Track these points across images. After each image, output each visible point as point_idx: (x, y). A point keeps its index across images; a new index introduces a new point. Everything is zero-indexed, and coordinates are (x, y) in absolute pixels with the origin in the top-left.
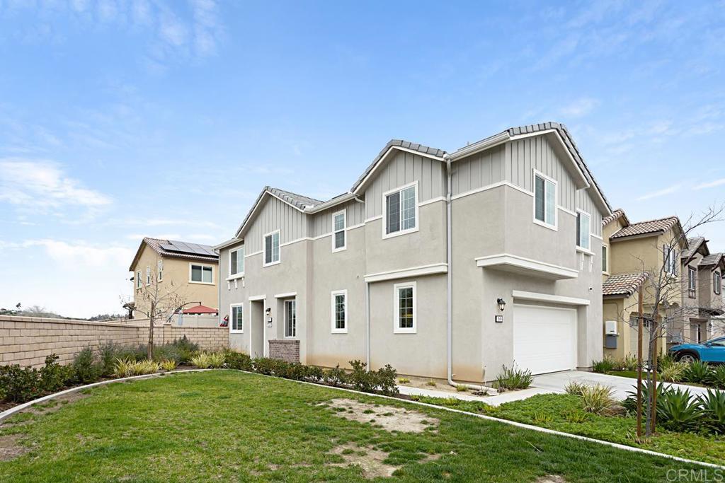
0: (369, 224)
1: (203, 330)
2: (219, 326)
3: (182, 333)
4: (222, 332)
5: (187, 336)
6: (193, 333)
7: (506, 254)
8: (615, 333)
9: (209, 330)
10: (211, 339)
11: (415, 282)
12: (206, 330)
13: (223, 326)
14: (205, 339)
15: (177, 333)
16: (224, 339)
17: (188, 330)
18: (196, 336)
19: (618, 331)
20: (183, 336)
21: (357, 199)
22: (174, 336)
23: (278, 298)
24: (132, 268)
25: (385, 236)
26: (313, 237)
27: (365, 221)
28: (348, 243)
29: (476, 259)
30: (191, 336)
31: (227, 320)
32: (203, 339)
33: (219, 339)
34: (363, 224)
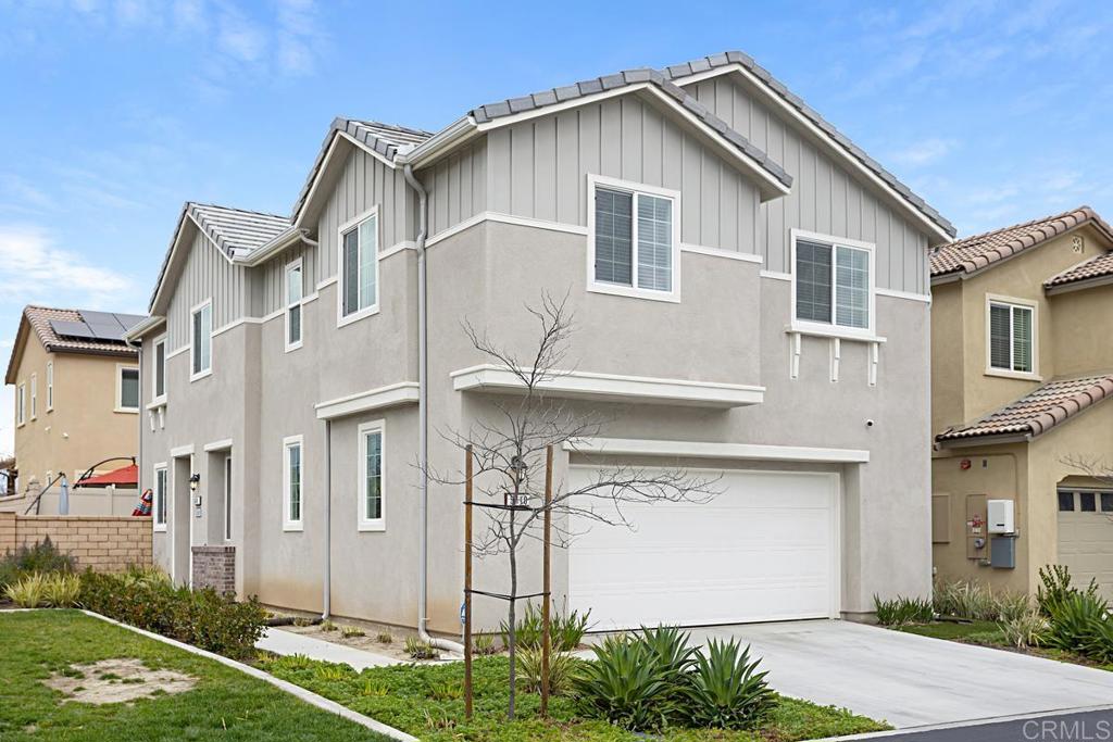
0: (324, 292)
1: (90, 524)
2: (129, 515)
3: (41, 531)
4: (136, 530)
5: (53, 539)
6: (68, 531)
7: (487, 366)
8: (1009, 529)
9: (105, 524)
10: (109, 545)
11: (383, 420)
12: (96, 524)
13: (140, 514)
14: (95, 546)
15: (29, 531)
16: (141, 545)
17: (57, 524)
18: (75, 538)
19: (1017, 524)
20: (44, 538)
21: (305, 239)
22: (21, 538)
23: (211, 453)
24: (11, 378)
25: (342, 321)
26: (262, 316)
27: (319, 287)
28: (306, 333)
29: (452, 374)
30: (64, 538)
31: (150, 501)
32: (88, 545)
33: (128, 545)
34: (316, 295)
